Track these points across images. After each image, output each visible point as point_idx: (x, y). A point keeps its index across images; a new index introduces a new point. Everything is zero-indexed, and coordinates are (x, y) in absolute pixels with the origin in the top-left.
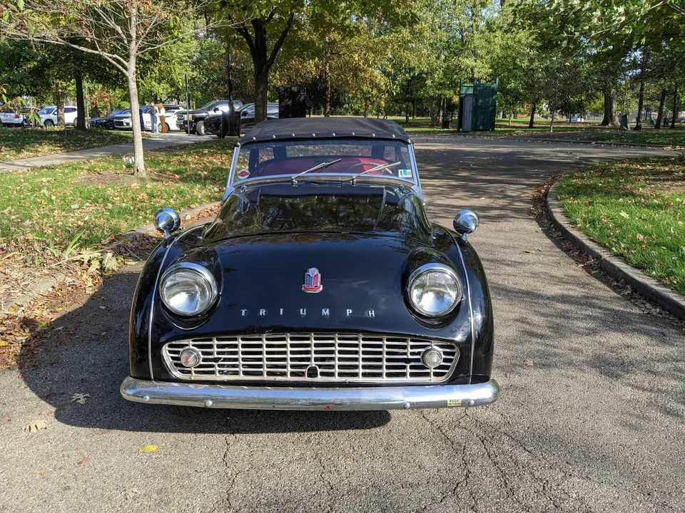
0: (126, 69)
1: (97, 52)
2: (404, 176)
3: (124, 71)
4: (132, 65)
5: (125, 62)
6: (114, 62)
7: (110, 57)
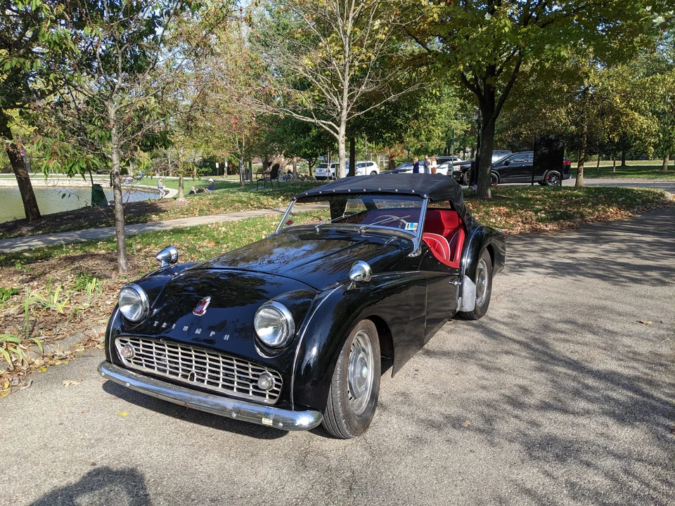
0: (338, 133)
1: (313, 121)
2: (410, 229)
3: (335, 135)
4: (342, 130)
5: (337, 128)
6: (327, 129)
7: (324, 124)
